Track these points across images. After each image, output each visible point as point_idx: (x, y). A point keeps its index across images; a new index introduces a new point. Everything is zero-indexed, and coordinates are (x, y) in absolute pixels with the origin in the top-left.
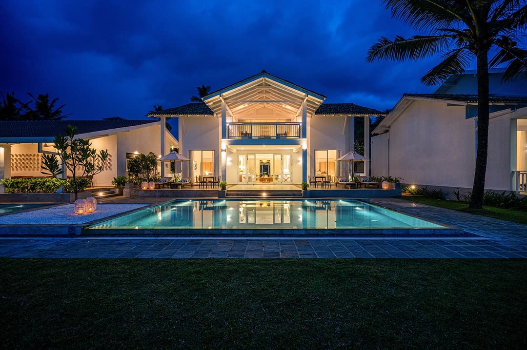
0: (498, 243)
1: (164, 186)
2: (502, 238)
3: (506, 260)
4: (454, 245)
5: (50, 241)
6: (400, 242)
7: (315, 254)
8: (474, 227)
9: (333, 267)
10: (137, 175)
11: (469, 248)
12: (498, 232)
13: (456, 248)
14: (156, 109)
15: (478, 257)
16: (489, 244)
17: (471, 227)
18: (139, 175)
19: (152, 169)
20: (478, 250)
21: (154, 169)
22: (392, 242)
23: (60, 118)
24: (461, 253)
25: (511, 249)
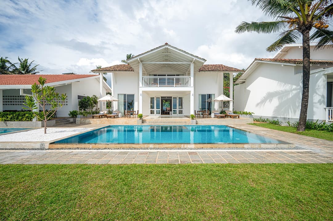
0: (318, 153)
1: (102, 117)
2: (320, 150)
3: (324, 164)
4: (290, 155)
5: (28, 153)
6: (256, 153)
7: (202, 161)
8: (302, 143)
9: (214, 169)
10: (85, 110)
11: (300, 156)
12: (317, 146)
13: (292, 157)
14: (97, 67)
15: (306, 163)
16: (313, 154)
17: (300, 143)
18: (86, 109)
19: (94, 106)
20: (306, 158)
21: (96, 106)
22: (250, 153)
23: (35, 73)
24: (296, 160)
25: (327, 157)
